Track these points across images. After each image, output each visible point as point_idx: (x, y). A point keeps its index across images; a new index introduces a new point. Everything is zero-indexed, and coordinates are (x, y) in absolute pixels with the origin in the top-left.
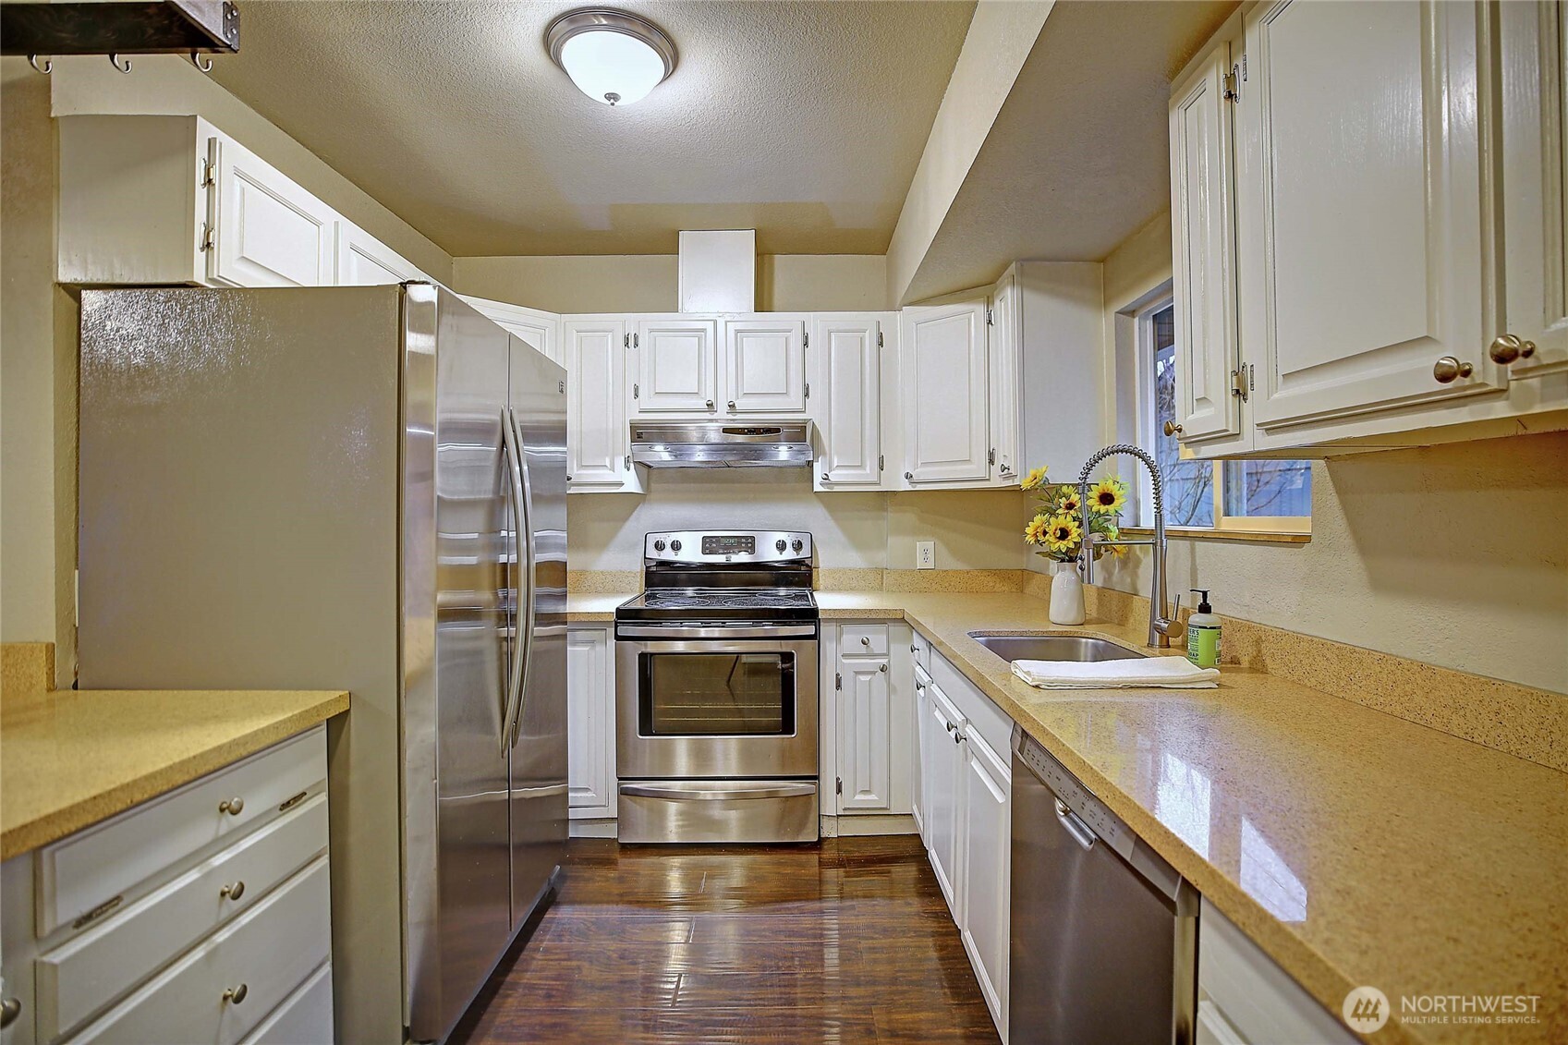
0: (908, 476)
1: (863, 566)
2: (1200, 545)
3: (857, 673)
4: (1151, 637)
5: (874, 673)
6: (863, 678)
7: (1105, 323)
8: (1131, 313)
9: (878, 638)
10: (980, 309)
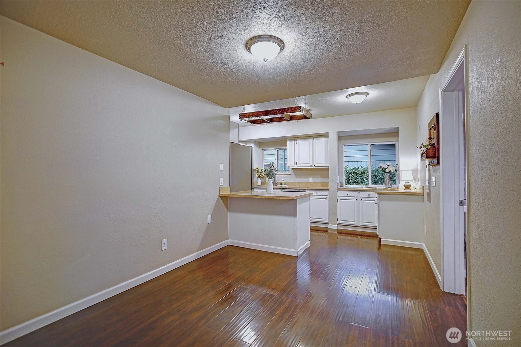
7: (260, 150)
8: (263, 150)
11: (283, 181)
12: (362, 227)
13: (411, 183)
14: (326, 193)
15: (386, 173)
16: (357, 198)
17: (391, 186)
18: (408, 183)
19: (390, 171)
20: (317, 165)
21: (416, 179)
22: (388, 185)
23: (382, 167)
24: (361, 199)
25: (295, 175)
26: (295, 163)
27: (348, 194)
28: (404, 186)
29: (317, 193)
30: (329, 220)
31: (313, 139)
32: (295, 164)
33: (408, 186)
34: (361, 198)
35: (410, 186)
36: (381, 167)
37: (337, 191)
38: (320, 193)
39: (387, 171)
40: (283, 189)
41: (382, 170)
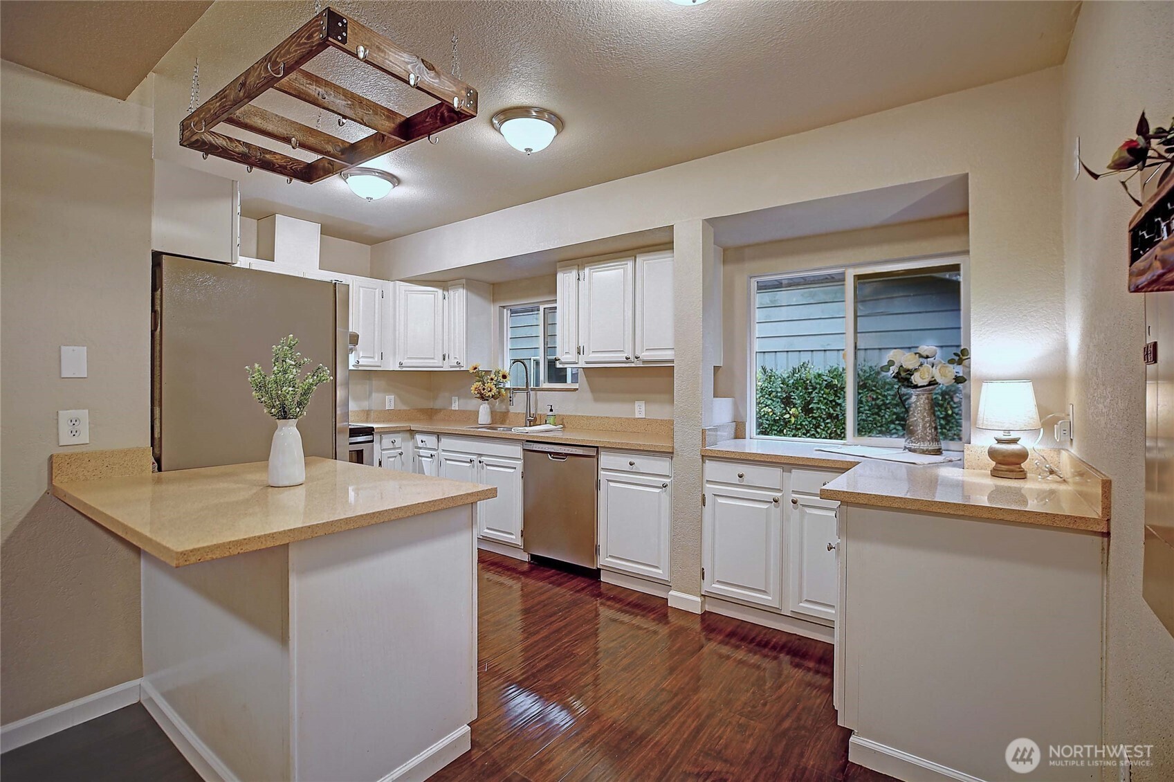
0: (401, 364)
1: (357, 409)
2: (538, 392)
3: (389, 457)
4: (526, 423)
5: (396, 457)
6: (391, 459)
7: (494, 309)
8: (504, 307)
9: (398, 439)
10: (440, 292)
11: (551, 410)
12: (797, 618)
13: (1027, 443)
14: (662, 465)
15: (916, 387)
16: (777, 495)
17: (934, 446)
18: (1015, 441)
19: (933, 383)
20: (646, 355)
21: (1054, 421)
22: (923, 439)
23: (897, 364)
24: (794, 502)
25: (593, 390)
26: (579, 348)
27: (741, 476)
28: (992, 453)
29: (631, 464)
30: (671, 572)
31: (635, 257)
32: (579, 353)
33: (1014, 460)
34: (795, 496)
35: (1023, 455)
36: (891, 363)
37: (703, 462)
38: (642, 463)
39: (917, 379)
40: (528, 441)
41: (898, 375)
